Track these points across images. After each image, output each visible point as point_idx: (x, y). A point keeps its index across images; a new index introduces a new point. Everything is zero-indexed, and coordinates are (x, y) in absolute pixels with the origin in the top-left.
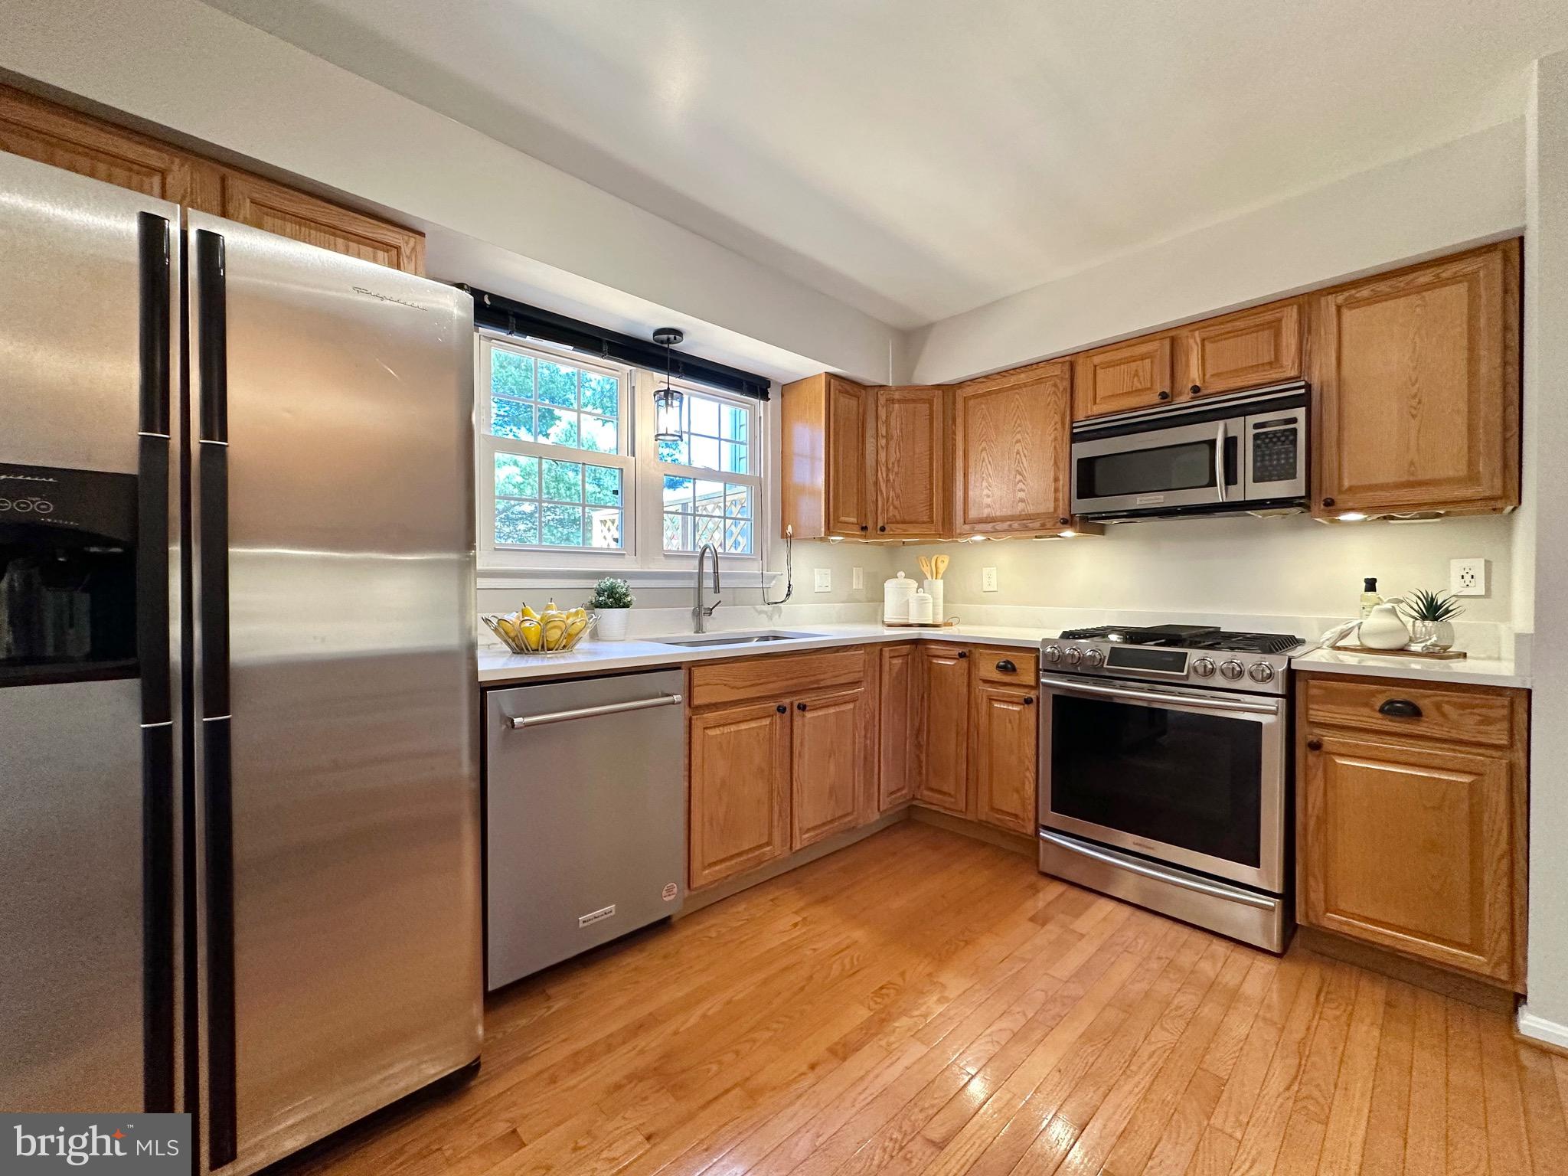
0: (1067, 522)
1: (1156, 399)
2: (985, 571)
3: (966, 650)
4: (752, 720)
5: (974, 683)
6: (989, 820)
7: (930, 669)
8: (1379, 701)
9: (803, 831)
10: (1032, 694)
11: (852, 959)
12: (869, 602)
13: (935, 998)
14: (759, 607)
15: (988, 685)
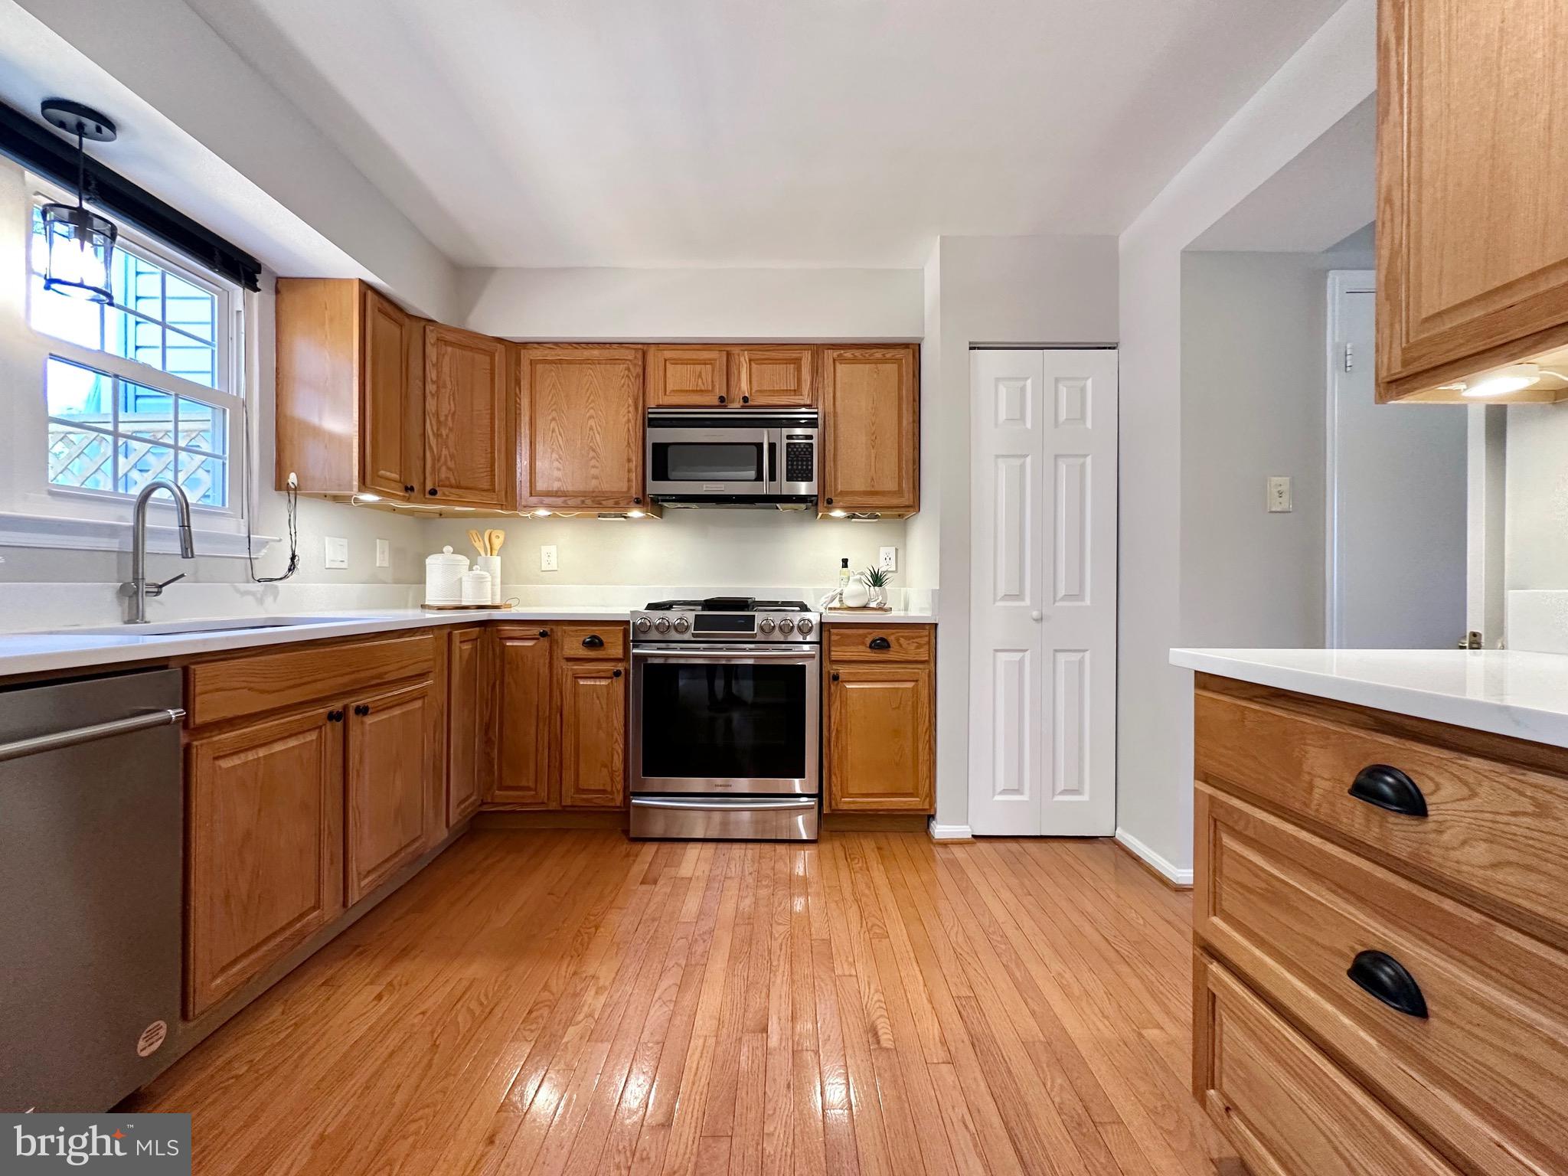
0: (639, 502)
1: (716, 402)
2: (545, 549)
3: (547, 629)
4: (290, 736)
5: (555, 663)
6: (575, 804)
7: (503, 652)
8: (868, 641)
9: (362, 876)
10: (620, 667)
11: (478, 999)
12: (396, 583)
13: (592, 993)
14: (243, 587)
15: (572, 663)
